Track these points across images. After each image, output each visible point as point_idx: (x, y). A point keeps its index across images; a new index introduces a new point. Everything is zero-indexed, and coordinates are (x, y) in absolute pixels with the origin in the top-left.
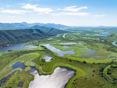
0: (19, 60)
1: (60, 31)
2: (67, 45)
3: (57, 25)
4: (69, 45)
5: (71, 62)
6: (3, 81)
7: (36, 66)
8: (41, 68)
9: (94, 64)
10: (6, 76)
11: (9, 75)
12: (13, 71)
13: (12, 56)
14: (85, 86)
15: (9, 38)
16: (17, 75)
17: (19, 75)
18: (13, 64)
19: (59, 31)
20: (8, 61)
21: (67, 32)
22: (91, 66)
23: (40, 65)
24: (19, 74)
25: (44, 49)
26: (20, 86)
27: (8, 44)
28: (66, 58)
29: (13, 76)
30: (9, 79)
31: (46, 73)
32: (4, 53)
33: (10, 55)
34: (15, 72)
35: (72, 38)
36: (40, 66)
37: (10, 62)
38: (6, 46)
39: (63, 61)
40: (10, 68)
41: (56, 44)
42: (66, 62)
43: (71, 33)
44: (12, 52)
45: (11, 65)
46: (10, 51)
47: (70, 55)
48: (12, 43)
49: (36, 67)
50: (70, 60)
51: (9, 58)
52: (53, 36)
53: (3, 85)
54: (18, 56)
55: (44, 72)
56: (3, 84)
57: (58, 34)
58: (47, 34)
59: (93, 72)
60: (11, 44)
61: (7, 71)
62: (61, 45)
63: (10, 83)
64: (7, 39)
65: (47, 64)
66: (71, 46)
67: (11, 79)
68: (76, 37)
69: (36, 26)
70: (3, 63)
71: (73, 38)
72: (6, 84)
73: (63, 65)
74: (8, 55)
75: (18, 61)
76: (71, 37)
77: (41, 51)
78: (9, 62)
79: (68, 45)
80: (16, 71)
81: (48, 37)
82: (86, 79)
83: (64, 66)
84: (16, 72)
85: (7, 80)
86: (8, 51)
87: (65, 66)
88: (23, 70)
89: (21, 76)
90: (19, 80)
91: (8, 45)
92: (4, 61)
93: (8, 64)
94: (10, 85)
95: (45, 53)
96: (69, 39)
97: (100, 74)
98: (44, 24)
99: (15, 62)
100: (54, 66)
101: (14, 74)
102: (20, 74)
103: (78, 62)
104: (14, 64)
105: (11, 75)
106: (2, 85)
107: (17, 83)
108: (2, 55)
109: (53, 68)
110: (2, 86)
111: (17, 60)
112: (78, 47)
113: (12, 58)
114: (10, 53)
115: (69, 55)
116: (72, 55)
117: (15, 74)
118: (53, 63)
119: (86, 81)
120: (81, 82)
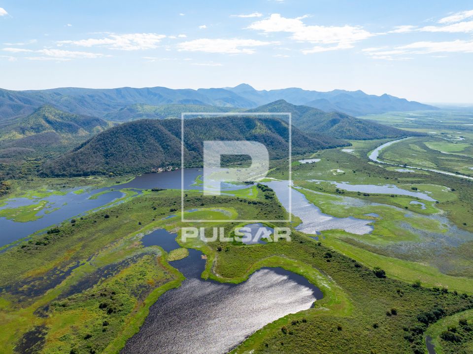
0: (169, 222)
1: (371, 131)
2: (359, 194)
3: (374, 98)
4: (368, 195)
5: (328, 261)
6: (106, 272)
7: (203, 251)
8: (216, 259)
9: (417, 286)
10: (116, 263)
11: (124, 261)
12: (139, 253)
13: (155, 209)
14: (316, 349)
15: (168, 145)
16: (142, 266)
17: (148, 265)
18: (147, 233)
19: (365, 129)
20: (138, 222)
21: (405, 134)
22: (398, 291)
23: (220, 250)
24: (148, 263)
25: (263, 200)
26: (136, 296)
27: (162, 166)
28: (319, 244)
29: (132, 265)
30: (120, 271)
31: (222, 278)
32: (139, 196)
33: (151, 203)
34: (141, 256)
35: (405, 166)
36: (216, 253)
37: (143, 226)
38: (153, 172)
39: (302, 251)
40: (136, 243)
41: (318, 182)
42: (310, 258)
43: (421, 139)
44: (161, 196)
45: (142, 235)
46: (158, 191)
47: (344, 236)
48: (172, 165)
49: (204, 254)
50: (329, 256)
51: (144, 213)
52: (331, 147)
53: (102, 281)
54: (172, 211)
55: (217, 275)
56: (103, 279)
57: (355, 143)
58: (306, 139)
59: (388, 314)
60: (171, 168)
61: (124, 249)
62: (337, 190)
63: (117, 283)
64: (161, 149)
65: (240, 254)
66: (372, 201)
67: (125, 273)
68: (427, 163)
69: (276, 102)
70: (125, 224)
71: (413, 165)
72: (109, 283)
73: (291, 265)
74: (147, 203)
75: (163, 227)
76: (405, 161)
77: (249, 203)
78: (140, 224)
79: (365, 195)
80: (146, 254)
81: (305, 153)
82: (340, 329)
83: (292, 269)
84: (145, 257)
85: (115, 272)
86: (153, 190)
87: (295, 271)
88: (164, 256)
89: (150, 270)
90: (143, 279)
91: (160, 170)
92: (128, 221)
93: (135, 229)
94: (117, 287)
95: (257, 211)
96: (387, 169)
97: (405, 330)
98: (320, 94)
99: (155, 229)
100: (259, 262)
101: (136, 262)
102: (150, 265)
103: (355, 269)
104: (150, 232)
105: (128, 262)
106: (100, 280)
107: (134, 286)
108: (133, 201)
109: (252, 269)
110: (99, 284)
111: (163, 223)
112: (402, 210)
113: (154, 213)
114: (155, 199)
115: (338, 235)
116: (351, 237)
117: (140, 262)
118: (261, 253)
119: (333, 338)
120: (315, 333)
